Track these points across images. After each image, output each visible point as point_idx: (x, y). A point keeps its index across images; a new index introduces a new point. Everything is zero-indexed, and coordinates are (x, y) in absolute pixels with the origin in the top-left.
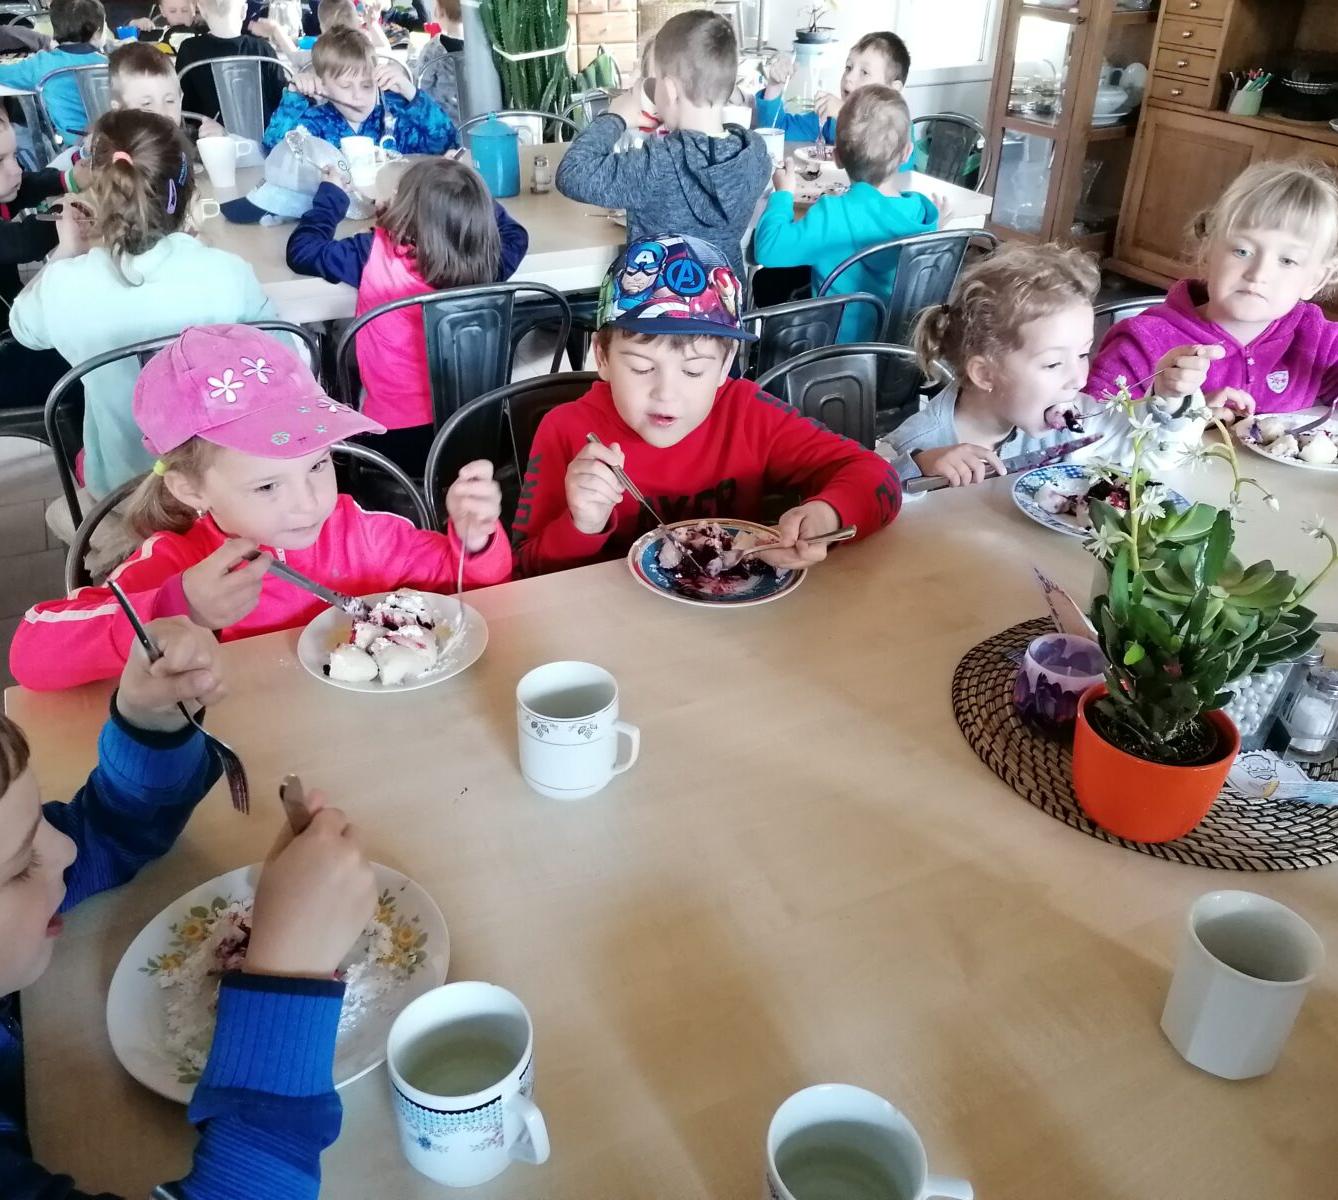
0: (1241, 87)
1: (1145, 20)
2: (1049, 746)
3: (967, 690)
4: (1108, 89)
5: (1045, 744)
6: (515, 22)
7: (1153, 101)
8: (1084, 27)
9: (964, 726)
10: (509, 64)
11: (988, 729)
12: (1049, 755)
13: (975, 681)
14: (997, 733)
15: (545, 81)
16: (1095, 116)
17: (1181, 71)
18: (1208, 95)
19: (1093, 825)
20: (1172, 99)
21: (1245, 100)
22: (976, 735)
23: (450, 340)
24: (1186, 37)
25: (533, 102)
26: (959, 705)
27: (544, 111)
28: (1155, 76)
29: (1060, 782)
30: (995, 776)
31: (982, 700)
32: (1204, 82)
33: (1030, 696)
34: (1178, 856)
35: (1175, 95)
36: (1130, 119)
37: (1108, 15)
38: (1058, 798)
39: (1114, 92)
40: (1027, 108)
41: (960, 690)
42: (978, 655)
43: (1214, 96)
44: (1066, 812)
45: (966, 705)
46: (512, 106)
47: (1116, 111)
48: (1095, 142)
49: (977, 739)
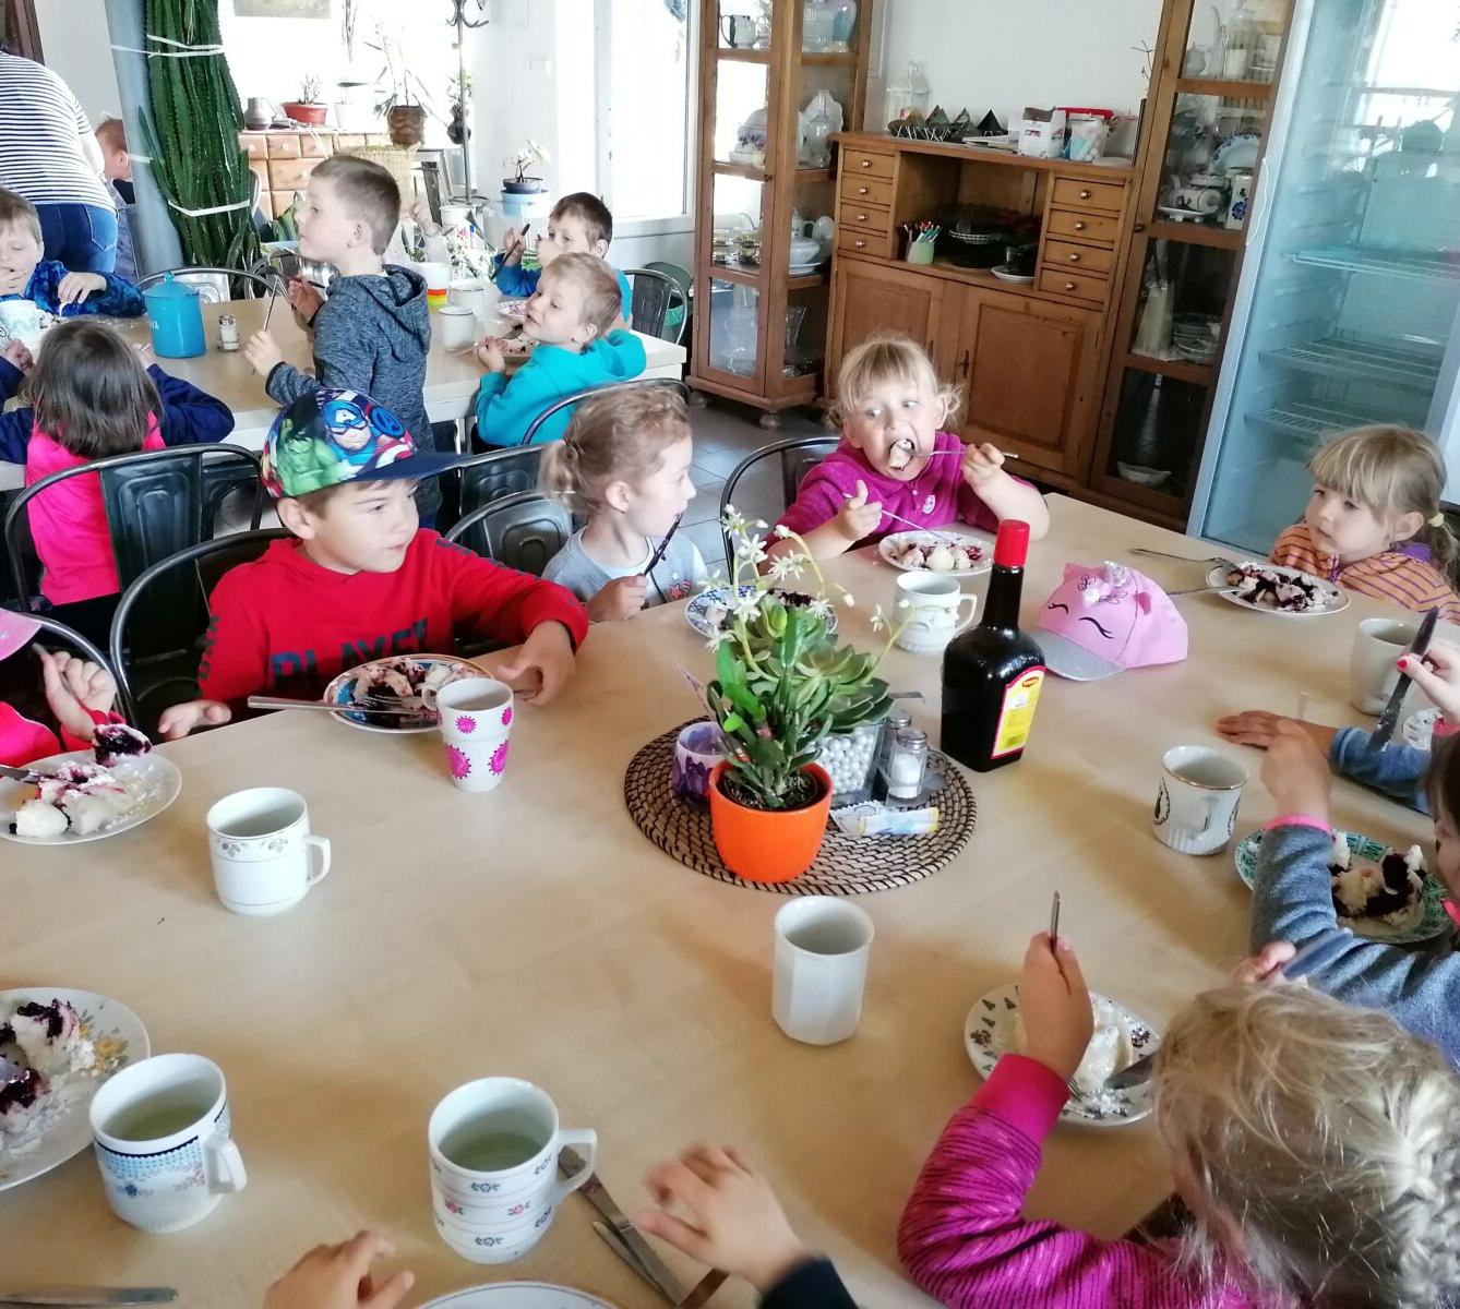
0: (914, 239)
1: (826, 179)
2: (702, 818)
3: (637, 781)
4: (801, 241)
5: (699, 817)
6: (191, 179)
7: (841, 252)
8: (771, 183)
9: (632, 811)
10: (188, 219)
11: (652, 810)
12: (702, 825)
13: (644, 773)
14: (660, 813)
15: (230, 237)
16: (791, 266)
17: (862, 224)
18: (888, 245)
19: (732, 875)
20: (858, 250)
21: (921, 250)
22: (642, 816)
23: (133, 506)
24: (863, 194)
25: (217, 258)
26: (629, 794)
27: (231, 267)
28: (840, 229)
29: (709, 845)
30: (657, 848)
31: (649, 789)
32: (884, 235)
33: (682, 777)
34: (800, 890)
35: (859, 247)
36: (824, 268)
37: (793, 173)
38: (706, 857)
39: (806, 244)
40: (731, 258)
41: (631, 782)
42: (648, 752)
43: (893, 248)
44: (712, 868)
45: (635, 793)
46: (194, 262)
47: (809, 262)
48: (795, 290)
49: (643, 820)
